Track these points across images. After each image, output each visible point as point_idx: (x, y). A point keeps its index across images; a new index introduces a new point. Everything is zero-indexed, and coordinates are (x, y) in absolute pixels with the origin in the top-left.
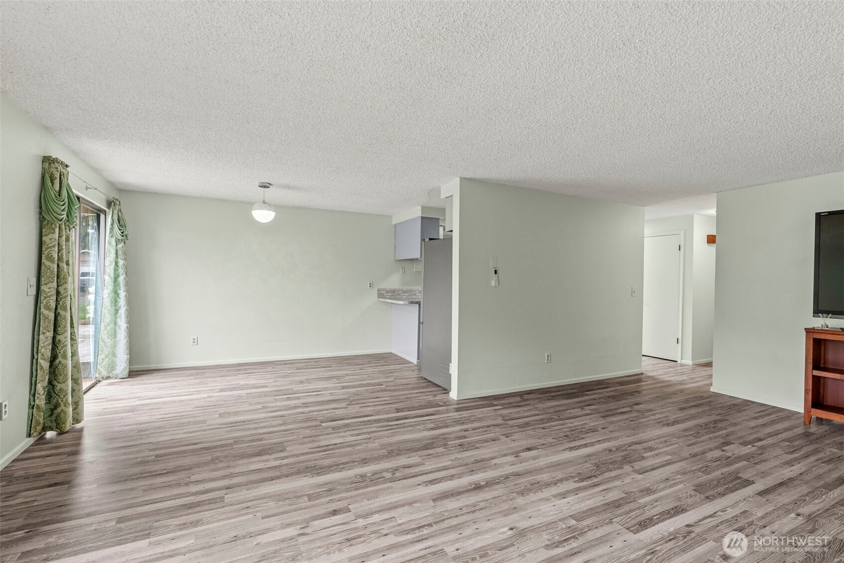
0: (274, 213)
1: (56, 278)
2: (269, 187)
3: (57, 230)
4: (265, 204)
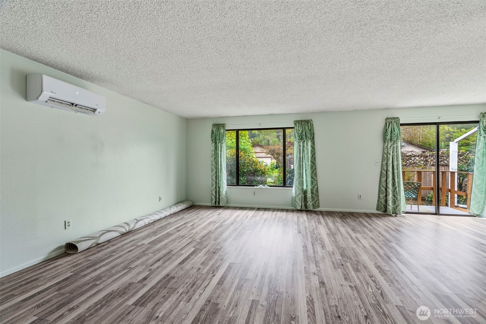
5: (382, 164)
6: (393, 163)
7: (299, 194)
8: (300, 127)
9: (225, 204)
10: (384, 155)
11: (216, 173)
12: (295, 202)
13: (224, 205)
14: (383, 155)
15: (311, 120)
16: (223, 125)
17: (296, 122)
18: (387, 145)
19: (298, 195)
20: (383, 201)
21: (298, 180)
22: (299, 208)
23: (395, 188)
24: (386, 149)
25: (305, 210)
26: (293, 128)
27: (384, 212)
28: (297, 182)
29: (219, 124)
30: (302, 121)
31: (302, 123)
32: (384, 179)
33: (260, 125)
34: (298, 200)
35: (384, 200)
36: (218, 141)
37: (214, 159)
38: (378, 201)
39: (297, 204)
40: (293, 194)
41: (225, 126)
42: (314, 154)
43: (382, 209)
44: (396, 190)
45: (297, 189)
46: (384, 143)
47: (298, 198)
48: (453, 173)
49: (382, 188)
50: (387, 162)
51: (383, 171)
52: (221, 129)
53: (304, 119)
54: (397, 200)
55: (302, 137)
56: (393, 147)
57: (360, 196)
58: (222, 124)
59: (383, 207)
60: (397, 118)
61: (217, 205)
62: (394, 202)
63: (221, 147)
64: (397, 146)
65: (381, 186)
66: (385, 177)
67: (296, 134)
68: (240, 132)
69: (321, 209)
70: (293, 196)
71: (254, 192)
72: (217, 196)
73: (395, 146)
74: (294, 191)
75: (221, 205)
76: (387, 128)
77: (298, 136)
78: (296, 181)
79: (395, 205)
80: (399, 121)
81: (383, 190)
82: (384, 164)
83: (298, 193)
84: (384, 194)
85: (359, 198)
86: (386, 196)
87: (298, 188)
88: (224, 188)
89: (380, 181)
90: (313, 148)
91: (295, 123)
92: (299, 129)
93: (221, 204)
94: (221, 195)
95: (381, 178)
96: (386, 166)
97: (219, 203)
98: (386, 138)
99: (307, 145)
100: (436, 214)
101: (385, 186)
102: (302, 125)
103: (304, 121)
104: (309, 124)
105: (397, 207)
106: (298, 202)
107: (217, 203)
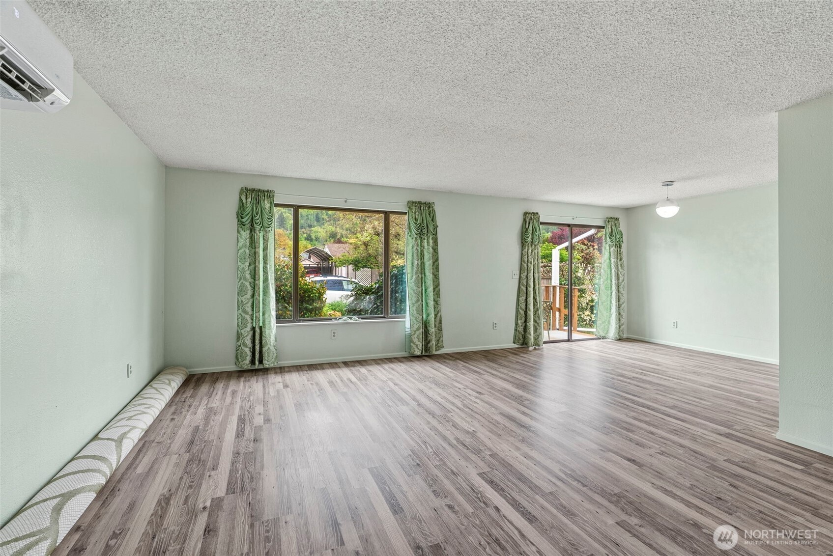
0: (678, 208)
1: (526, 271)
2: (672, 185)
3: (527, 247)
4: (669, 201)
5: (520, 277)
6: (534, 276)
7: (418, 330)
8: (417, 213)
9: (274, 363)
10: (523, 264)
11: (253, 296)
12: (412, 344)
13: (273, 365)
14: (521, 264)
15: (434, 203)
16: (269, 194)
17: (412, 204)
18: (527, 251)
19: (415, 331)
20: (521, 329)
21: (416, 305)
22: (418, 353)
23: (536, 310)
24: (526, 256)
25: (427, 355)
26: (405, 213)
27: (521, 345)
28: (414, 309)
29: (260, 191)
30: (420, 202)
31: (421, 207)
32: (523, 297)
33: (346, 202)
34: (416, 340)
35: (522, 327)
36: (257, 227)
37: (249, 266)
38: (516, 330)
39: (415, 346)
40: (407, 330)
41: (273, 196)
42: (437, 260)
43: (520, 341)
44: (537, 312)
45: (415, 321)
46: (522, 246)
47: (416, 336)
48: (554, 287)
49: (520, 310)
50: (527, 274)
51: (522, 287)
52: (266, 202)
53: (423, 201)
54: (539, 326)
55: (421, 231)
56: (535, 253)
57: (496, 324)
58: (268, 191)
59: (521, 337)
60: (537, 213)
61: (256, 367)
62: (536, 330)
63: (266, 241)
64: (538, 252)
65: (519, 309)
66: (525, 295)
67: (411, 225)
68: (300, 211)
69: (446, 350)
70: (406, 333)
71: (333, 331)
72: (257, 347)
73: (536, 251)
74: (408, 325)
75: (267, 366)
76: (527, 227)
77: (415, 227)
78: (413, 307)
79: (536, 334)
80: (539, 219)
81: (522, 315)
82: (523, 276)
83: (416, 327)
84: (523, 319)
85: (494, 328)
86: (526, 321)
87: (416, 318)
88: (272, 329)
89: (518, 300)
90: (435, 250)
91: (409, 205)
92: (417, 217)
93: (267, 364)
94: (266, 344)
95: (518, 296)
96: (526, 280)
97: (261, 362)
98: (527, 241)
99: (428, 245)
100: (568, 341)
101: (524, 307)
102: (420, 209)
103: (423, 204)
104: (431, 209)
105: (538, 336)
106: (417, 343)
107: (257, 363)
